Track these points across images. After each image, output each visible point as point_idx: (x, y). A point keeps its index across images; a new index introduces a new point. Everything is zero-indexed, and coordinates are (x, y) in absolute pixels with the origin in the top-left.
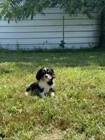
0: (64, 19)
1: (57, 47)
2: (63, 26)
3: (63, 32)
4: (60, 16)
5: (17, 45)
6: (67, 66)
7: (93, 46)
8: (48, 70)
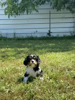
0: (50, 14)
1: (46, 35)
2: (50, 19)
3: (50, 23)
4: (47, 11)
5: (15, 34)
6: (51, 52)
7: (73, 35)
8: (34, 56)
